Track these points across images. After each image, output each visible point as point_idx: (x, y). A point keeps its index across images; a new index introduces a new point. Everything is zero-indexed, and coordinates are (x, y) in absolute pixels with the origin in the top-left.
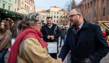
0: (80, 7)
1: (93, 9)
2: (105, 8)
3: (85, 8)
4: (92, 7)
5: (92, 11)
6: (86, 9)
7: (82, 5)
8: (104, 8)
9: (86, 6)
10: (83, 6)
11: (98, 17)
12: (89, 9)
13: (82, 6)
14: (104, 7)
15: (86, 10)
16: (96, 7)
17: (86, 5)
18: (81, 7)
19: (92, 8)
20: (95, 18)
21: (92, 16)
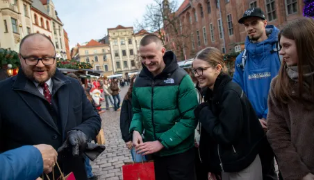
0: (185, 15)
1: (221, 12)
2: (255, 2)
3: (200, 15)
4: (217, 7)
5: (220, 19)
6: (202, 16)
7: (190, 7)
8: (252, 4)
9: (201, 8)
10: (194, 10)
11: (239, 32)
12: (211, 16)
13: (190, 11)
14: (253, 2)
15: (204, 19)
16: (229, 6)
17: (200, 5)
18: (188, 13)
19: (219, 12)
20: (232, 35)
21: (222, 31)
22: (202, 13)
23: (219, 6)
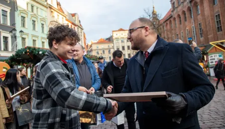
0: (168, 22)
1: (194, 21)
2: (219, 15)
3: (179, 23)
4: (191, 17)
5: (194, 26)
6: (181, 24)
7: (172, 17)
8: (216, 16)
9: (180, 18)
10: (175, 19)
11: (208, 35)
12: (187, 23)
13: (172, 19)
14: (217, 14)
15: (182, 25)
16: (199, 17)
17: (179, 16)
18: (171, 21)
19: (192, 21)
20: (203, 38)
21: (195, 35)
22: (180, 21)
23: (192, 17)
